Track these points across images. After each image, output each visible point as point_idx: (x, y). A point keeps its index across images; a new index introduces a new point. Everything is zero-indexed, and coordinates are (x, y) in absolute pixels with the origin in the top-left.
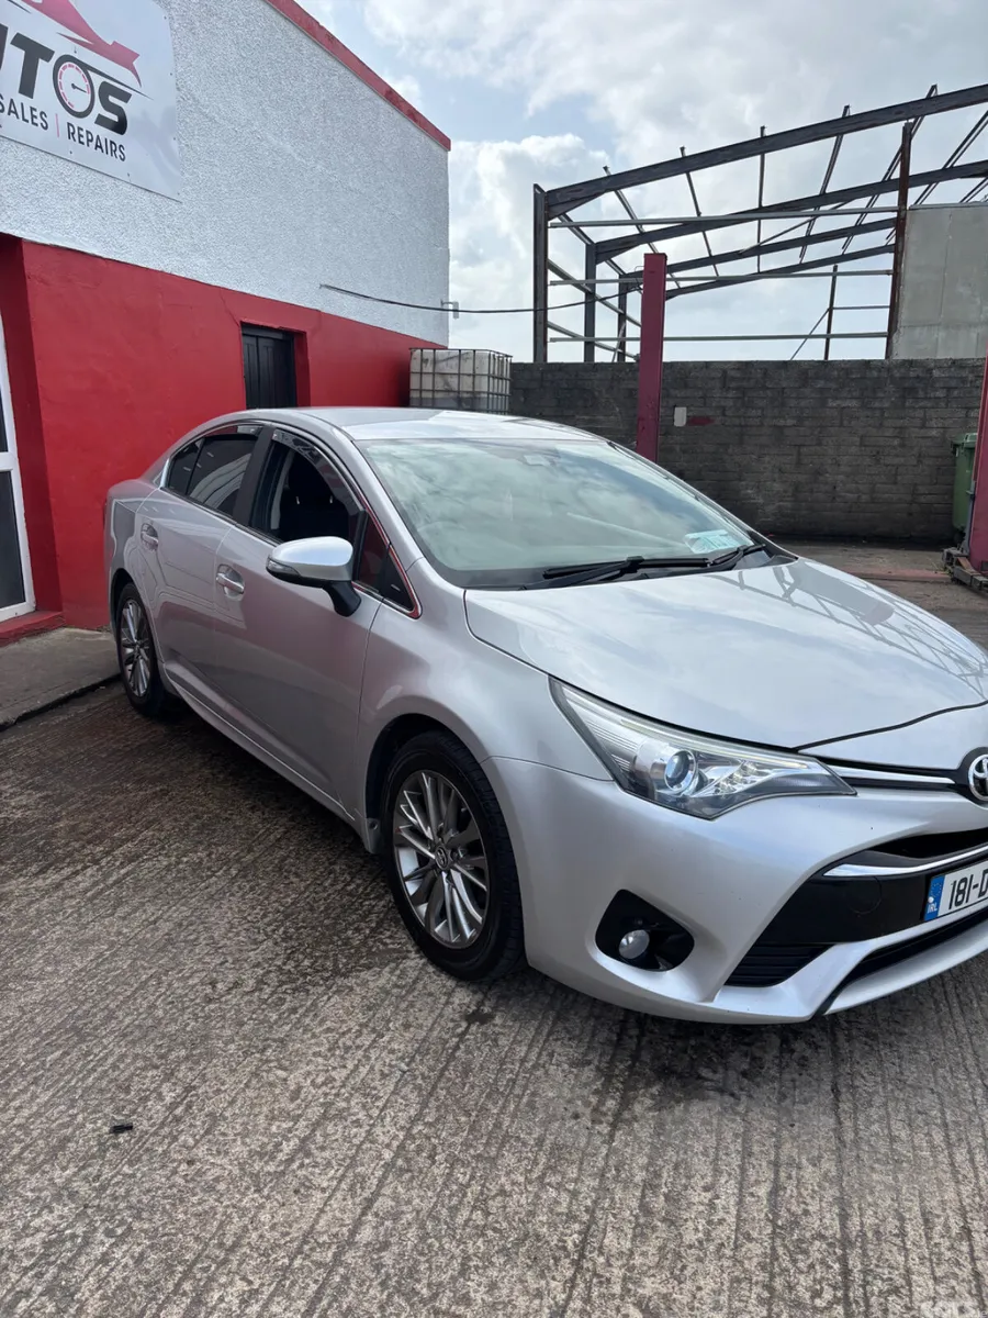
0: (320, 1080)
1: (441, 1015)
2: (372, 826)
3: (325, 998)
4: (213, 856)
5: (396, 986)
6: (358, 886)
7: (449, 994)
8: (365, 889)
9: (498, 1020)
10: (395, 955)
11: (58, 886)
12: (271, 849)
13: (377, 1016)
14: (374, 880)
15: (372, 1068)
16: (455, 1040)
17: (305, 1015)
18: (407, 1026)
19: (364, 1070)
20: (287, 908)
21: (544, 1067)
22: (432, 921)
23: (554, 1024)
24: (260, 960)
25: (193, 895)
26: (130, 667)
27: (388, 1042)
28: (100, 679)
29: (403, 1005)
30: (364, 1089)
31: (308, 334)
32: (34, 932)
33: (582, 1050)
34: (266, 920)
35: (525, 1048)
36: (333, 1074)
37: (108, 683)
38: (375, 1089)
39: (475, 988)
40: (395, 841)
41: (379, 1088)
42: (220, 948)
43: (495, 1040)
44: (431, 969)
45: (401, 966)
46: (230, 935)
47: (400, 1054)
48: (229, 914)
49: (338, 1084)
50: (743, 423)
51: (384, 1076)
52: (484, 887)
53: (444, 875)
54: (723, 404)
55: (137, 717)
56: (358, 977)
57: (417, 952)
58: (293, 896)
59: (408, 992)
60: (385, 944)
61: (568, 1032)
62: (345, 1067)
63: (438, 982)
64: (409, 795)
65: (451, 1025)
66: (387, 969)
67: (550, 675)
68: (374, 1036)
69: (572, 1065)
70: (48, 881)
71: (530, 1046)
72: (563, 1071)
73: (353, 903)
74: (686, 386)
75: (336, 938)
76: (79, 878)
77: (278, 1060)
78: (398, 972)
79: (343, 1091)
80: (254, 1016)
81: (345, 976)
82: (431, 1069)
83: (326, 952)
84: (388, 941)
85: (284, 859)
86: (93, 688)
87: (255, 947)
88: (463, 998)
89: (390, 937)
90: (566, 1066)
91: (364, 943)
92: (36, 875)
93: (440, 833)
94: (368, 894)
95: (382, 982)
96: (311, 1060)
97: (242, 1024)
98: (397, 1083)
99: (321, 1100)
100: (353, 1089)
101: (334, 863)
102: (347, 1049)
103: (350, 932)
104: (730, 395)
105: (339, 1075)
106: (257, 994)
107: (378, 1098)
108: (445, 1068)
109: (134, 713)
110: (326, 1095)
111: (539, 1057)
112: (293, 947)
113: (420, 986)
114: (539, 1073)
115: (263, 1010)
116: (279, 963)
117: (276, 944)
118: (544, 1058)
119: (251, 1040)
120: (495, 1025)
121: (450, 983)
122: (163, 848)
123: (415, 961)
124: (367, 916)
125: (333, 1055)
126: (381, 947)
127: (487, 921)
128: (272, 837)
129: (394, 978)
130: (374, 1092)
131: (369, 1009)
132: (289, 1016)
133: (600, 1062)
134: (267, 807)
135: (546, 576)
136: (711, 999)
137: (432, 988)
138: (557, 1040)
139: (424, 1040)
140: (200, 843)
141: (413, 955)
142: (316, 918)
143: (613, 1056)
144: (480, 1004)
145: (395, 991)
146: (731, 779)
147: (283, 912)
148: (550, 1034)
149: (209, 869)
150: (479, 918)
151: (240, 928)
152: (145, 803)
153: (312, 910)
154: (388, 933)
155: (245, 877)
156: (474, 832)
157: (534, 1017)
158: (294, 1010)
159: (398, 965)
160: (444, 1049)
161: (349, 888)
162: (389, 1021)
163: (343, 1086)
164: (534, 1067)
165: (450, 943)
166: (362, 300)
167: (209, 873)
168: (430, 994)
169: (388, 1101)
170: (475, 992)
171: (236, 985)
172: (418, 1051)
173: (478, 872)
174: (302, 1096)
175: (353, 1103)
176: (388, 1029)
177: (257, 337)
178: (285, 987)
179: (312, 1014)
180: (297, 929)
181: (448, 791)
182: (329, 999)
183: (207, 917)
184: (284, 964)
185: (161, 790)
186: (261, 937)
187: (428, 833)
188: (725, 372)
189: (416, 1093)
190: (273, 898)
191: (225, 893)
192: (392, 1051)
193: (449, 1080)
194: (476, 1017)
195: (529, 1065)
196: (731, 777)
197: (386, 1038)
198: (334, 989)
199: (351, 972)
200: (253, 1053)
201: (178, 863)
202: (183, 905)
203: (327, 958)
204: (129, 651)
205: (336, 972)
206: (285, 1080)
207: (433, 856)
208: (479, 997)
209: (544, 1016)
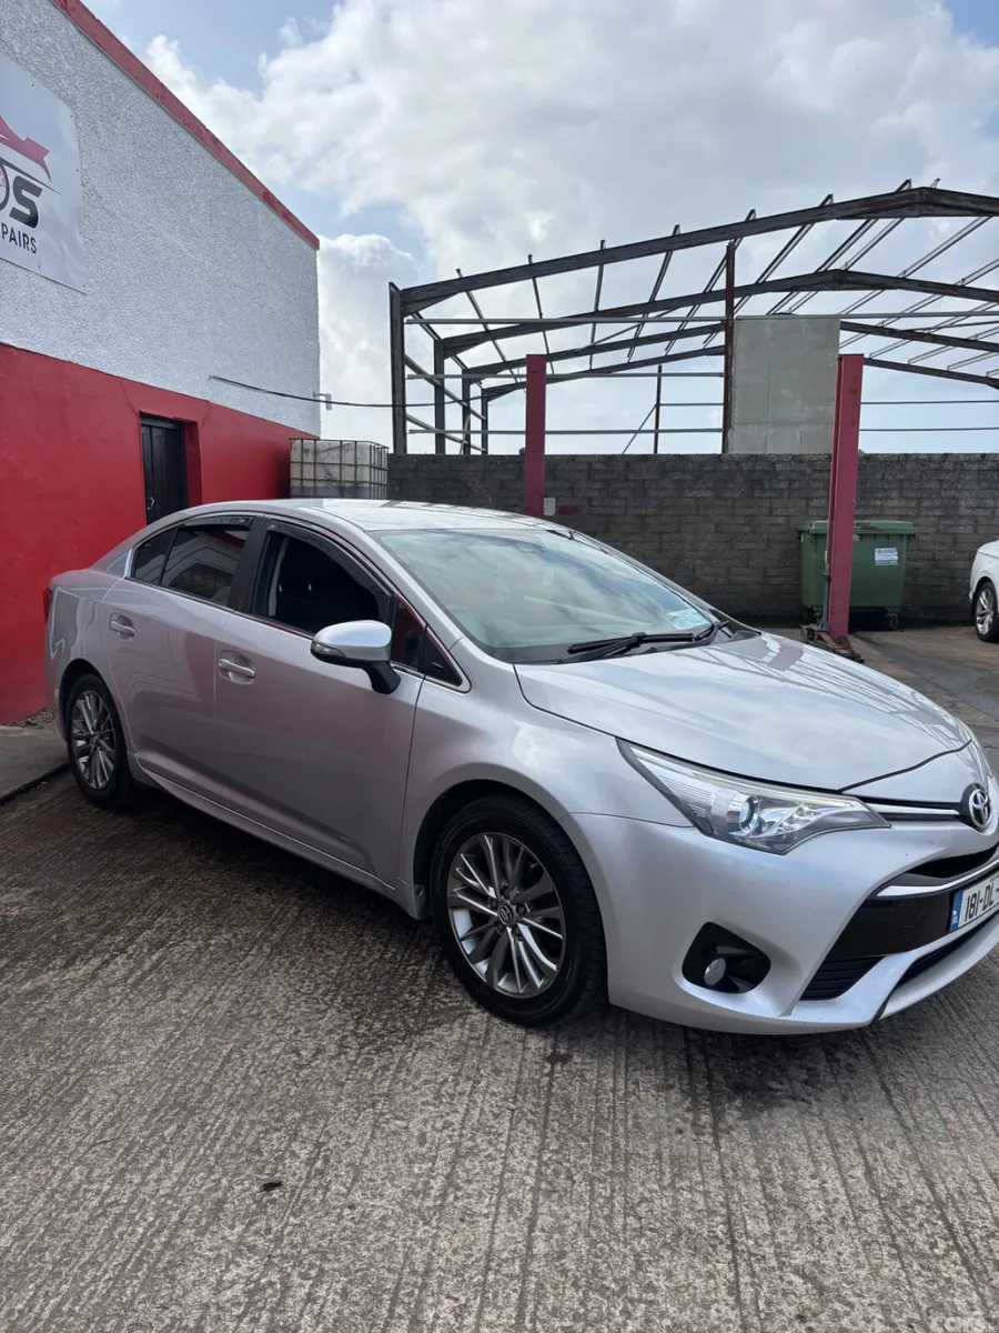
0: (439, 1125)
1: (524, 1060)
2: (418, 892)
3: (410, 1054)
4: (240, 937)
5: (471, 1038)
6: (395, 954)
7: (523, 1041)
8: (403, 956)
9: (576, 1059)
10: (458, 1012)
11: (94, 976)
12: (294, 927)
13: (466, 1065)
14: (406, 949)
15: (482, 1111)
16: (546, 1079)
17: (398, 1070)
18: (497, 1072)
19: (476, 1113)
20: (335, 978)
21: (634, 1093)
22: (495, 974)
23: (628, 1058)
24: (331, 1026)
25: (236, 974)
26: (84, 759)
27: (487, 1087)
28: (41, 775)
29: (486, 1054)
30: (481, 1127)
31: (199, 424)
32: (91, 1021)
33: (662, 1077)
34: (320, 991)
35: (611, 1080)
36: (449, 1118)
37: (50, 777)
38: (493, 1127)
39: (544, 1033)
40: (449, 904)
41: (497, 1126)
42: (287, 1019)
43: (582, 1076)
44: (496, 1021)
45: (468, 1021)
46: (291, 1007)
47: (503, 1096)
48: (281, 988)
49: (457, 1126)
50: (608, 512)
51: (496, 1116)
52: (559, 935)
53: (509, 930)
54: (589, 494)
55: (96, 810)
56: (432, 1034)
57: (477, 1007)
58: (336, 968)
59: (485, 1042)
60: (444, 1003)
61: (643, 1063)
62: (456, 1111)
63: (510, 1032)
64: (467, 858)
65: (537, 1067)
66: (456, 1025)
67: (616, 737)
68: (471, 1083)
69: (658, 1089)
70: (81, 972)
71: (615, 1078)
72: (653, 1095)
73: (396, 970)
74: (555, 478)
75: (395, 1002)
76: (112, 967)
77: (391, 1112)
78: (467, 1026)
79: (464, 1132)
80: (350, 1076)
81: (420, 1032)
82: (537, 1105)
83: (391, 1014)
84: (446, 1000)
85: (310, 935)
86: (35, 784)
87: (320, 1016)
88: (536, 1043)
89: (446, 997)
90: (654, 1092)
91: (423, 1004)
92: (65, 966)
93: (503, 891)
94: (407, 961)
95: (456, 1036)
96: (422, 1110)
97: (342, 1085)
98: (511, 1119)
99: (449, 1142)
100: (473, 1129)
101: (362, 935)
102: (452, 1096)
103: (406, 996)
104: (596, 487)
105: (456, 1119)
106: (343, 1057)
107: (500, 1135)
108: (548, 1104)
109: (90, 806)
110: (450, 1137)
111: (626, 1087)
112: (357, 1013)
113: (493, 1036)
114: (633, 1099)
115: (356, 1070)
116: (351, 1028)
117: (340, 1011)
118: (631, 1087)
119: (357, 1097)
120: (576, 1064)
121: (520, 1032)
122: (184, 933)
123: (478, 1016)
124: (415, 980)
125: (441, 1103)
126: (442, 1006)
127: (563, 970)
128: (289, 915)
129: (467, 1032)
130: (494, 1130)
131: (456, 1060)
132: (383, 1073)
133: (681, 1084)
134: (271, 888)
135: (571, 651)
136: (788, 1012)
137: (505, 1037)
138: (635, 1070)
139: (518, 1082)
140: (221, 925)
141: (474, 1010)
142: (368, 986)
143: (691, 1079)
144: (555, 1047)
145: (472, 1042)
146: (791, 820)
147: (333, 982)
148: (627, 1067)
149: (241, 949)
150: (552, 967)
151: (298, 1000)
152: (144, 892)
153: (359, 978)
154: (443, 994)
155: (280, 953)
156: (546, 884)
157: (607, 1053)
158: (386, 1068)
159: (465, 1020)
160: (539, 1088)
161: (387, 956)
162: (478, 1069)
163: (463, 1128)
164: (625, 1094)
165: (518, 994)
166: (252, 392)
167: (243, 953)
168: (506, 1043)
169: (509, 1136)
170: (546, 1038)
171: (319, 1051)
172: (517, 1091)
173: (548, 922)
174: (429, 1140)
175: (479, 1141)
176: (482, 1076)
177: (151, 427)
178: (367, 1049)
179: (404, 1070)
180: (355, 996)
181: (515, 851)
182: (414, 1055)
183: (260, 993)
184: (357, 1028)
185: (156, 878)
186: (323, 1007)
187: (491, 893)
188: (590, 464)
189: (532, 1128)
190: (317, 971)
191: (267, 970)
192: (494, 1094)
193: (556, 1113)
194: (554, 1059)
195: (621, 1093)
196: (791, 817)
197: (483, 1083)
198: (415, 1046)
199: (423, 1030)
200: (365, 1109)
201: (208, 946)
202: (231, 984)
203: (395, 1020)
204: (81, 743)
205: (409, 1032)
206: (407, 1128)
207: (496, 914)
208: (551, 1040)
209: (617, 1052)
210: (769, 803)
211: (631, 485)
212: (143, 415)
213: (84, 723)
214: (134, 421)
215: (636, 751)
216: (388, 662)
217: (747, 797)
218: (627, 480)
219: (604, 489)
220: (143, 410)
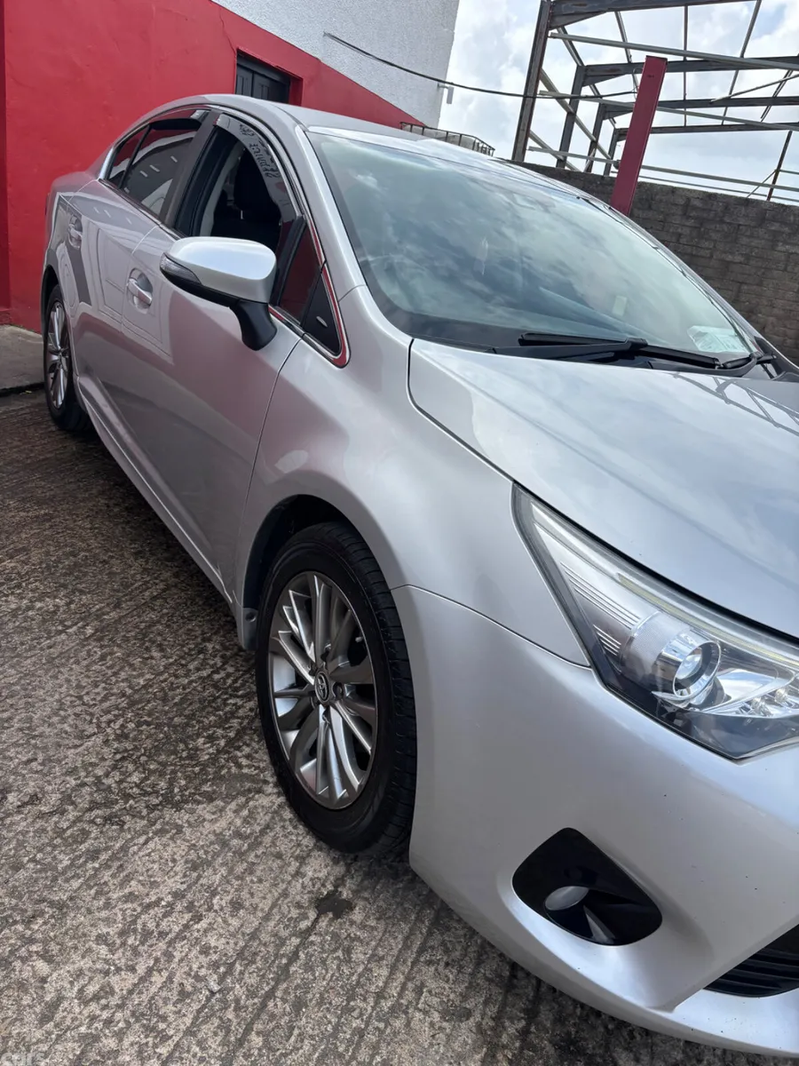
0: (91, 989)
1: (285, 894)
2: (249, 617)
3: (142, 840)
4: (73, 606)
5: (238, 834)
6: (228, 675)
7: (302, 860)
8: (235, 681)
9: (357, 915)
10: (248, 785)
12: (141, 608)
13: (203, 881)
14: (246, 672)
15: (170, 979)
16: (295, 941)
17: (107, 866)
18: (236, 905)
19: (158, 979)
20: (136, 691)
21: (406, 1013)
22: (299, 757)
23: (430, 933)
24: (79, 764)
25: (29, 654)
26: (52, 375)
27: (206, 931)
28: (28, 383)
29: (240, 868)
30: (151, 1019)
31: (305, 82)
33: (461, 988)
34: (106, 704)
35: (385, 972)
36: (114, 980)
37: (34, 387)
38: (164, 1018)
39: (336, 854)
40: (270, 648)
41: (171, 1018)
42: (34, 737)
43: (348, 951)
44: (288, 814)
45: (251, 803)
46: (55, 719)
47: (215, 957)
48: (64, 689)
49: (115, 1001)
50: (694, 253)
51: (184, 995)
52: (369, 748)
53: (322, 709)
54: (679, 230)
55: (53, 429)
56: (192, 812)
57: (276, 785)
58: (148, 676)
59: (252, 847)
60: (239, 766)
61: (447, 951)
62: (132, 969)
63: (293, 837)
64: (295, 597)
65: (294, 913)
66: (233, 806)
67: (515, 482)
68: (187, 916)
69: (445, 1015)
71: (393, 969)
72: (432, 1024)
73: (216, 698)
74: (650, 208)
75: (182, 746)
77: (45, 942)
78: (245, 813)
79: (119, 1015)
80: (39, 856)
81: (178, 806)
82: (251, 994)
83: (164, 764)
84: (244, 762)
85: (153, 623)
86: (17, 391)
87: (77, 742)
88: (320, 869)
89: (248, 757)
90: (436, 1016)
91: (214, 759)
93: (325, 656)
94: (237, 689)
95: (222, 824)
96: (90, 950)
97: (17, 867)
98: (199, 1011)
99: (83, 1029)
100: (133, 1014)
101: (209, 640)
102: (147, 934)
103: (201, 740)
104: (688, 224)
105: (122, 982)
106: (55, 819)
107: (165, 1038)
108: (270, 995)
109: (50, 423)
110: (93, 1018)
111: (400, 995)
112: (126, 750)
113: (267, 840)
114: (398, 1023)
115: (55, 847)
116: (99, 772)
117: (106, 742)
118: (409, 995)
119: (20, 897)
120: (352, 923)
121: (308, 841)
122: (19, 586)
123: (270, 798)
124: (227, 720)
125: (124, 944)
126: (234, 770)
127: (365, 789)
128: (147, 593)
129: (238, 822)
130: (162, 1026)
131: (194, 868)
132: (86, 862)
133: (483, 1015)
134: (153, 554)
135: (523, 342)
136: (670, 1007)
137: (283, 846)
138: (429, 963)
139: (254, 936)
140: (64, 586)
141: (269, 789)
142: (166, 713)
143: (504, 1005)
144: (339, 882)
145: (235, 842)
146: (771, 698)
147: (129, 697)
148: (421, 951)
149: (62, 622)
150: (356, 782)
151: (70, 711)
152: (20, 526)
153: (165, 700)
154: (247, 750)
155: (100, 639)
156: (367, 672)
157: (405, 919)
158: (93, 855)
159: (247, 802)
160: (277, 956)
161: (216, 677)
162: (214, 894)
163: (121, 1007)
164: (393, 1009)
165: (315, 793)
166: (361, 56)
167: (60, 628)
168: (279, 856)
169: (177, 1045)
170: (336, 862)
171: (34, 799)
172: (240, 955)
173: (360, 721)
174: (58, 1017)
175: (126, 1043)
176: (210, 909)
177: (254, 72)
178: (97, 812)
179: (116, 864)
180: (139, 724)
181: (343, 610)
182: (146, 843)
183: (34, 689)
184: (107, 775)
185: (46, 514)
186: (91, 729)
187: (310, 652)
188: (688, 199)
189: (219, 1039)
190: (123, 675)
191: (70, 658)
192: (205, 951)
193: (273, 1016)
194: (331, 905)
195: (386, 1005)
196: (773, 694)
197: (203, 924)
198: (158, 826)
199: (187, 802)
200: (15, 922)
201: (29, 608)
202: (12, 667)
203: (162, 774)
204: (55, 358)
205: (168, 800)
206: (44, 980)
207: (311, 680)
208: (340, 870)
209: (419, 919)
210: (739, 659)
211: (725, 227)
212: (242, 55)
213: (55, 336)
214: (232, 59)
215: (537, 510)
216: (266, 305)
217: (704, 642)
218: (722, 222)
219: (696, 227)
220: (242, 49)
